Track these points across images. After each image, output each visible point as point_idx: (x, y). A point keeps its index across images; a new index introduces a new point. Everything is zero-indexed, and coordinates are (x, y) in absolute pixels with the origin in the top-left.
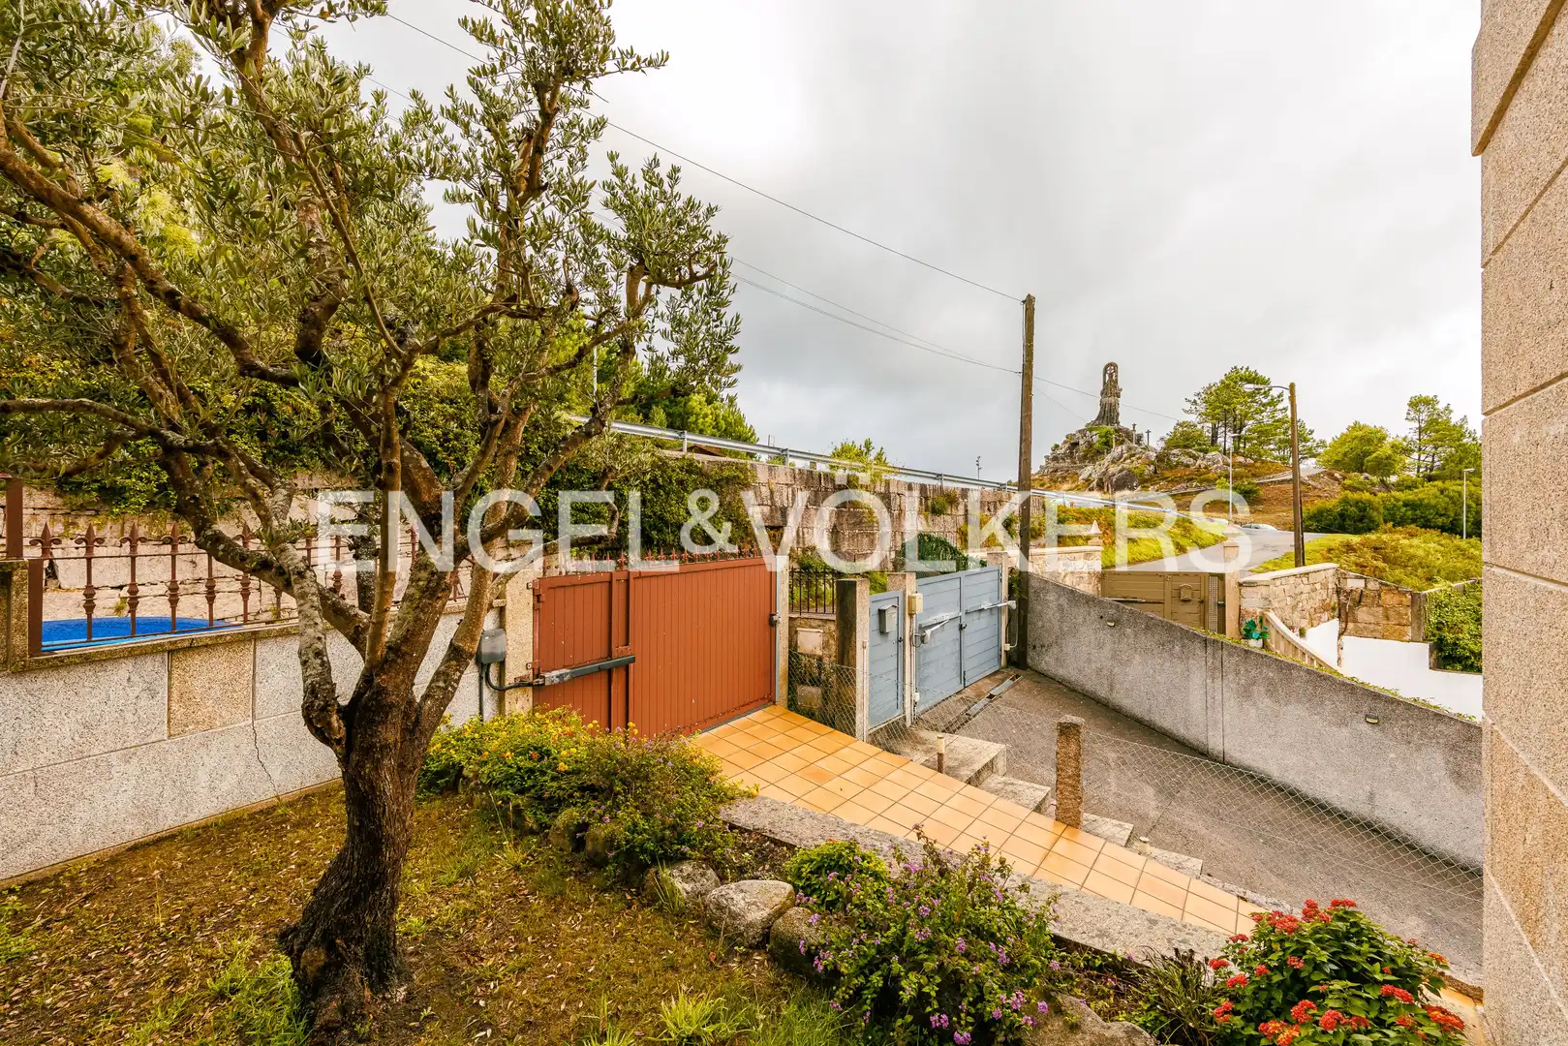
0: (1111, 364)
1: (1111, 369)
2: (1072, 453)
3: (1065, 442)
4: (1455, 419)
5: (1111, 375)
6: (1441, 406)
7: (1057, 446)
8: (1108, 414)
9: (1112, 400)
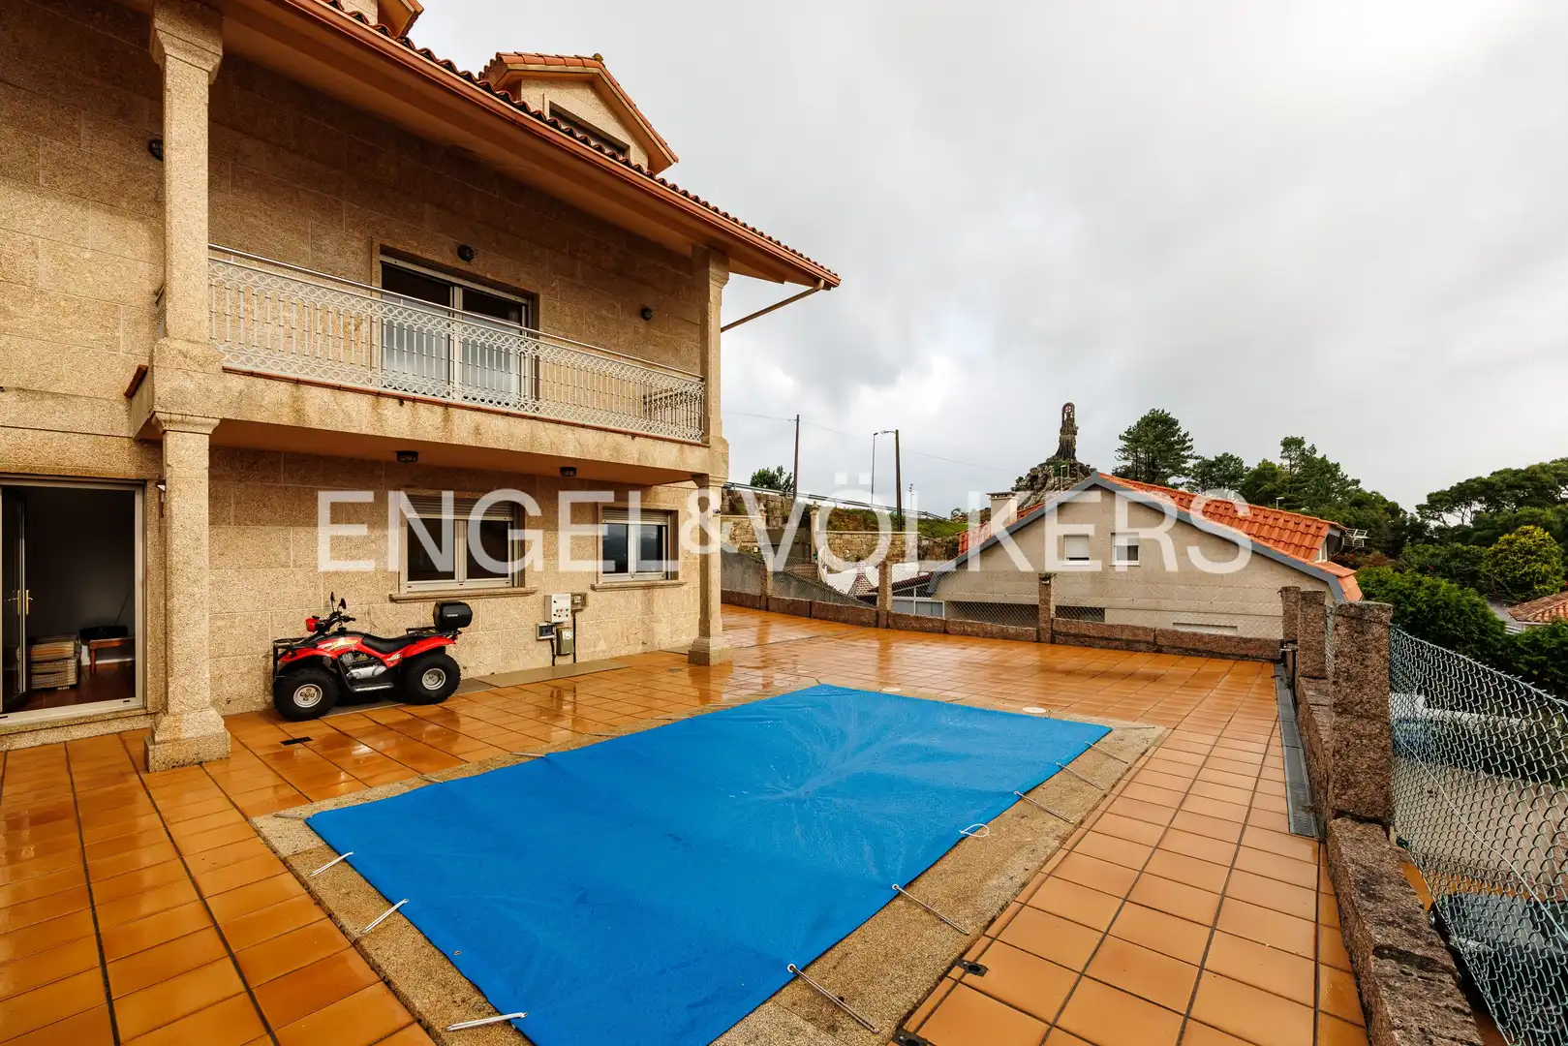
0: (1068, 405)
1: (1068, 409)
2: (1032, 485)
3: (1028, 475)
4: (1318, 456)
5: (1069, 415)
6: (1307, 446)
7: (1021, 479)
8: (1067, 449)
9: (1069, 437)
